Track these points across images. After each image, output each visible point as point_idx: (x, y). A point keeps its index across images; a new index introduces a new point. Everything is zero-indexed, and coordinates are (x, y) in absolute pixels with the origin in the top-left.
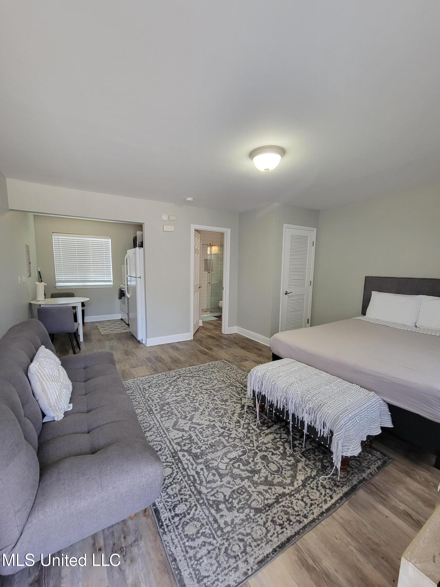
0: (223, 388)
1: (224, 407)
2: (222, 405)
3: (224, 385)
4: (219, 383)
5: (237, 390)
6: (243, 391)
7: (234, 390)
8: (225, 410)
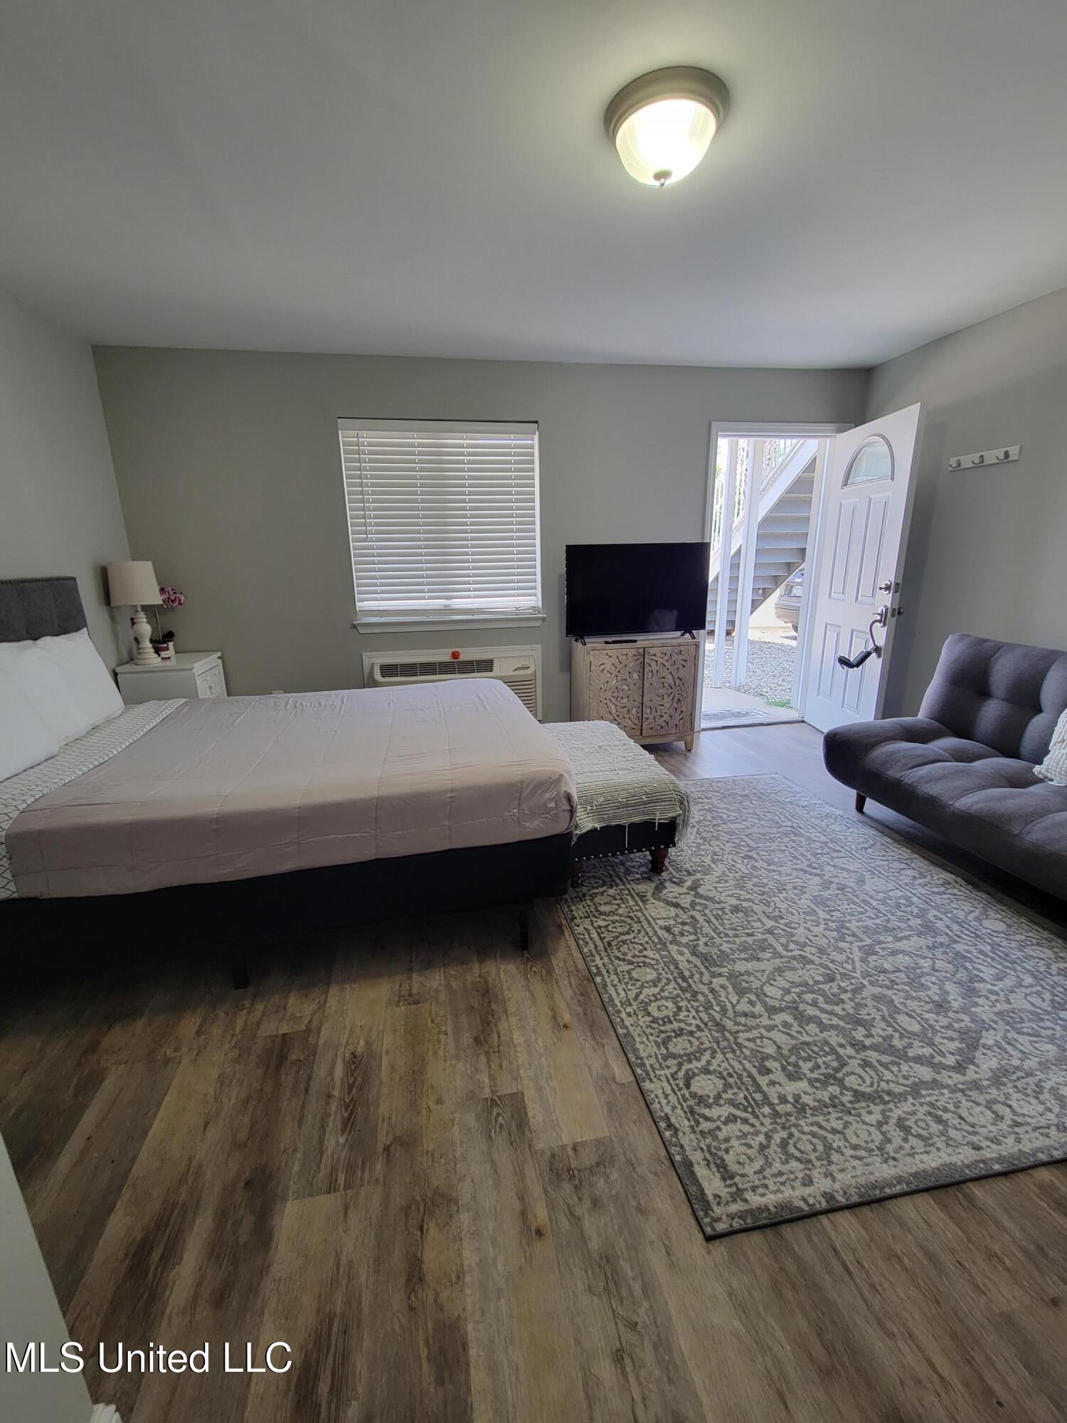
0: (743, 956)
1: (744, 895)
2: (749, 900)
3: (741, 967)
4: (756, 984)
5: (693, 937)
6: (676, 930)
7: (704, 940)
8: (742, 888)
